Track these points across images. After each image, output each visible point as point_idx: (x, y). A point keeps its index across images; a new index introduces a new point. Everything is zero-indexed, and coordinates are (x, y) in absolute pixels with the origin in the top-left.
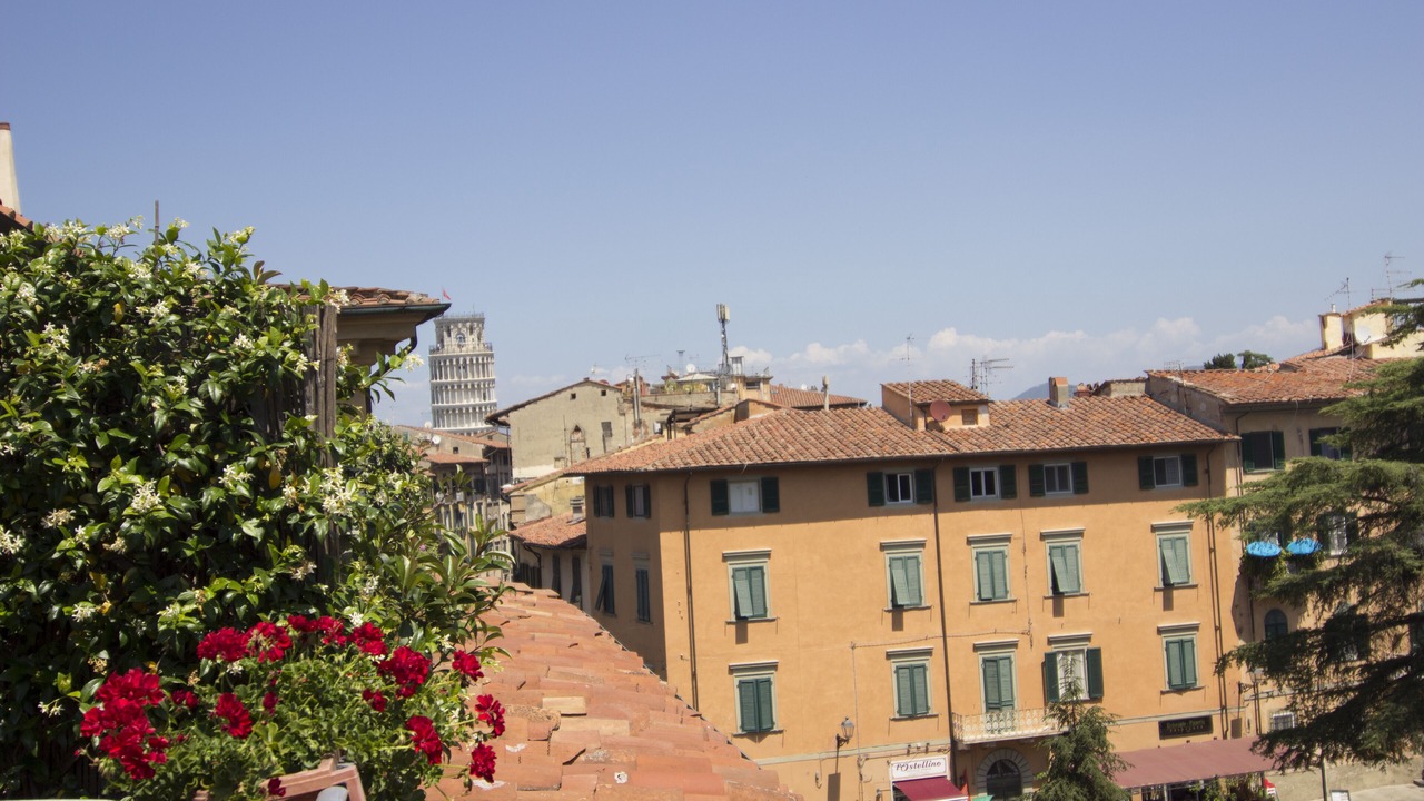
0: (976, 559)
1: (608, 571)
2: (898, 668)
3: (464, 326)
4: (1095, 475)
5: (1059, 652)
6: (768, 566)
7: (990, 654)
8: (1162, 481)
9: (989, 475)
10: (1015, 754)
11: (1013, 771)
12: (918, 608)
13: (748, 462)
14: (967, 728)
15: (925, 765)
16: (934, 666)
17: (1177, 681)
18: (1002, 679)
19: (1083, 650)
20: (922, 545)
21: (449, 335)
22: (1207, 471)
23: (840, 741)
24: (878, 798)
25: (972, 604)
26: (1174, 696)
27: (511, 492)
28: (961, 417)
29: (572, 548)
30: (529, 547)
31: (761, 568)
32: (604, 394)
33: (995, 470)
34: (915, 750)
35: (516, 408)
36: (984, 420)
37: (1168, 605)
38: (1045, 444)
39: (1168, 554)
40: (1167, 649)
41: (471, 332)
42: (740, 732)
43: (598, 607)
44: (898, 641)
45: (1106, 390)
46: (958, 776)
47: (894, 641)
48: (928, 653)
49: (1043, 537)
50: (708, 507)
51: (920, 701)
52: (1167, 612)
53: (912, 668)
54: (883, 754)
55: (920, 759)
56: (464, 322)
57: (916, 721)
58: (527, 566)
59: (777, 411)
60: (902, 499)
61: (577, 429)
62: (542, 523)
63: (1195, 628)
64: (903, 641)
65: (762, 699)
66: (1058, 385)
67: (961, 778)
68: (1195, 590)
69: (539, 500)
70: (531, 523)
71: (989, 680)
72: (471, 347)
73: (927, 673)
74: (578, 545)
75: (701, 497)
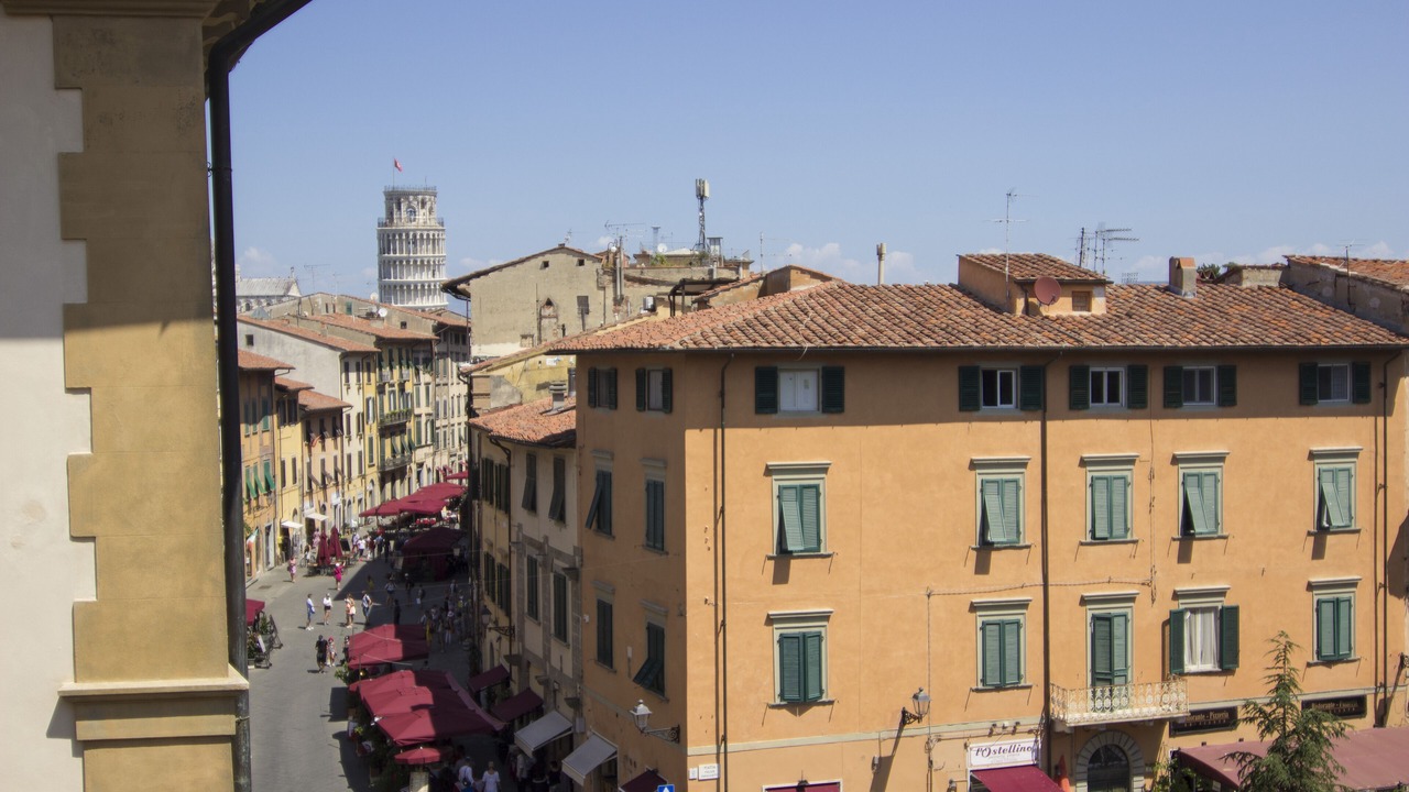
0: (1091, 485)
1: (604, 480)
2: (985, 624)
3: (415, 199)
4: (1245, 383)
5: (1186, 609)
6: (826, 484)
7: (1101, 609)
8: (1326, 395)
9: (1113, 377)
10: (1125, 738)
11: (1121, 760)
12: (1013, 546)
13: (808, 345)
14: (1071, 705)
15: (1012, 749)
16: (1031, 621)
17: (1328, 651)
18: (1116, 642)
19: (1216, 608)
20: (1023, 464)
21: (399, 209)
22: (1384, 385)
23: (905, 718)
24: (949, 791)
25: (1082, 544)
26: (1322, 669)
27: (472, 372)
28: (1070, 299)
29: (556, 446)
30: (497, 440)
31: (816, 487)
32: (581, 263)
33: (1122, 370)
34: (1000, 730)
35: (478, 275)
36: (1099, 306)
37: (1318, 552)
38: (1187, 341)
39: (1328, 489)
40: (1318, 611)
41: (423, 207)
42: (778, 701)
43: (589, 525)
44: (987, 589)
45: (1234, 277)
46: (1053, 765)
47: (982, 589)
48: (1023, 605)
49: (1176, 460)
50: (751, 403)
51: (1010, 667)
52: (1316, 563)
53: (1001, 625)
54: (960, 734)
55: (1006, 742)
56: (416, 195)
57: (1002, 693)
58: (492, 463)
59: (827, 283)
60: (1001, 403)
61: (549, 303)
62: (511, 411)
63: (1353, 584)
64: (992, 588)
65: (809, 660)
66: (1183, 267)
67: (1056, 768)
68: (1356, 536)
69: (508, 383)
70: (496, 410)
71: (1098, 642)
72: (421, 221)
73: (1022, 630)
74: (566, 440)
75: (743, 389)
